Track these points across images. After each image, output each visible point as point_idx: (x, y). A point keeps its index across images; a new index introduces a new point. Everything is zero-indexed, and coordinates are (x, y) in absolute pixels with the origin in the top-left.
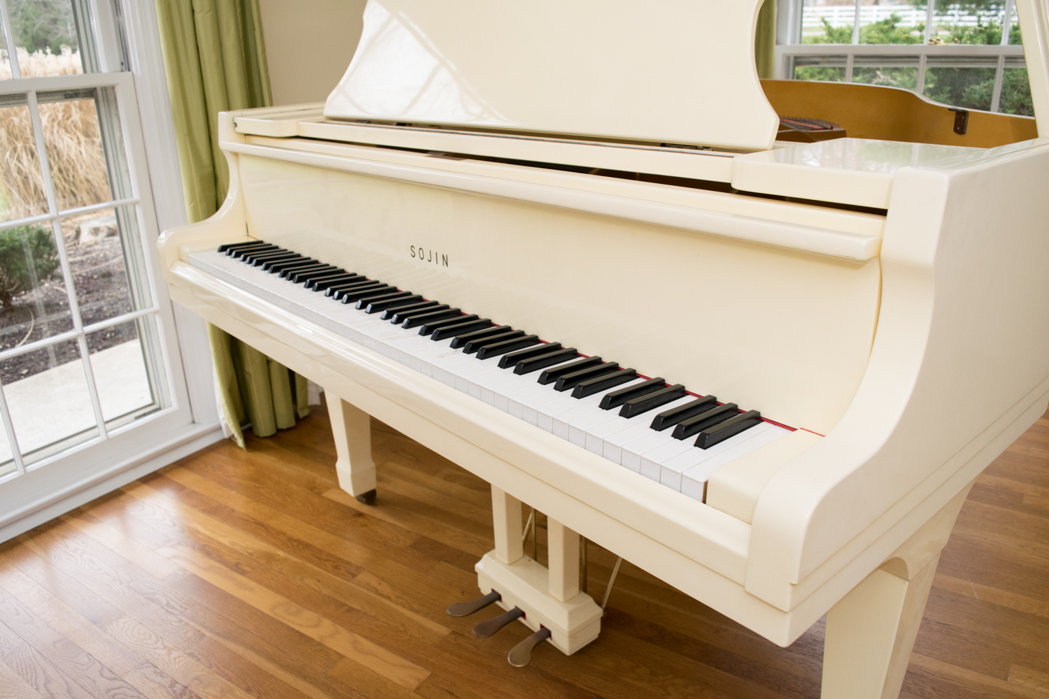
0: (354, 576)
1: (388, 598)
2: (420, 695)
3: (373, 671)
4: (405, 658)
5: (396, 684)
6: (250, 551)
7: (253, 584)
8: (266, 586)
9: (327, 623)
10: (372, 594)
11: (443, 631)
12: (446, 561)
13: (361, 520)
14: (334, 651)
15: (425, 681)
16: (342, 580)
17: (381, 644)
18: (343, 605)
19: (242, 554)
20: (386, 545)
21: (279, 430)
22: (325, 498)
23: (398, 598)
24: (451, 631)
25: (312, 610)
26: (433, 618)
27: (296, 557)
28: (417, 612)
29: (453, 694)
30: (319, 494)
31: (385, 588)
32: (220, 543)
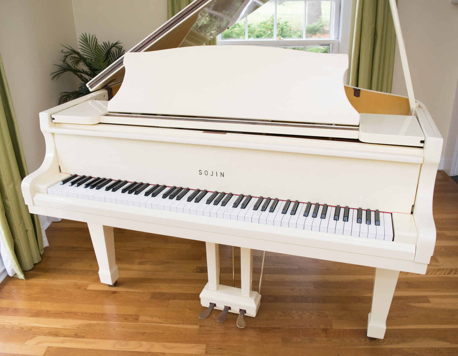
0: (137, 319)
1: (162, 323)
2: (209, 354)
3: (183, 354)
4: (190, 343)
5: (196, 354)
6: (77, 326)
7: (93, 340)
8: (100, 338)
9: (144, 343)
10: (153, 324)
11: (196, 327)
12: (172, 299)
13: (117, 294)
14: (159, 353)
15: (206, 348)
16: (134, 323)
17: (176, 342)
18: (145, 333)
19: (74, 329)
20: (139, 302)
21: (35, 264)
22: (88, 290)
23: (165, 321)
24: (199, 326)
25: (132, 341)
26: (187, 324)
27: (102, 321)
28: (179, 324)
29: (221, 349)
30: (86, 289)
31: (155, 319)
32: (57, 328)
